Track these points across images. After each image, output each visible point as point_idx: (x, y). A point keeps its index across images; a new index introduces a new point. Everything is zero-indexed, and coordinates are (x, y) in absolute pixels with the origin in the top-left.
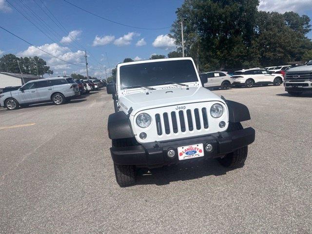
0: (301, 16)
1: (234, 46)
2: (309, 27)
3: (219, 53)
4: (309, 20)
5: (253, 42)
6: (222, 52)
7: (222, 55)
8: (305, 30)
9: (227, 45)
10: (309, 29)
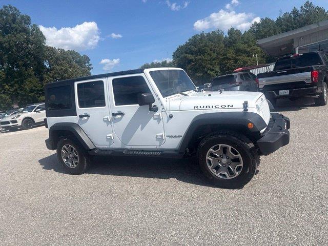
0: (82, 55)
1: (26, 79)
2: (90, 65)
3: (7, 87)
4: (90, 60)
5: (45, 76)
6: (12, 86)
7: (12, 90)
8: (88, 68)
9: (17, 78)
10: (91, 67)
